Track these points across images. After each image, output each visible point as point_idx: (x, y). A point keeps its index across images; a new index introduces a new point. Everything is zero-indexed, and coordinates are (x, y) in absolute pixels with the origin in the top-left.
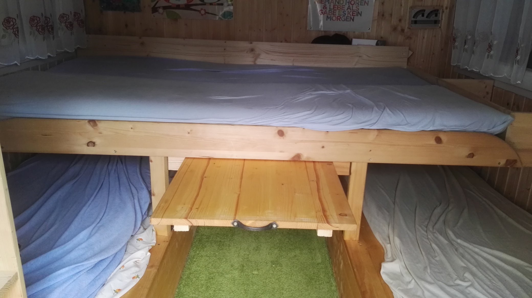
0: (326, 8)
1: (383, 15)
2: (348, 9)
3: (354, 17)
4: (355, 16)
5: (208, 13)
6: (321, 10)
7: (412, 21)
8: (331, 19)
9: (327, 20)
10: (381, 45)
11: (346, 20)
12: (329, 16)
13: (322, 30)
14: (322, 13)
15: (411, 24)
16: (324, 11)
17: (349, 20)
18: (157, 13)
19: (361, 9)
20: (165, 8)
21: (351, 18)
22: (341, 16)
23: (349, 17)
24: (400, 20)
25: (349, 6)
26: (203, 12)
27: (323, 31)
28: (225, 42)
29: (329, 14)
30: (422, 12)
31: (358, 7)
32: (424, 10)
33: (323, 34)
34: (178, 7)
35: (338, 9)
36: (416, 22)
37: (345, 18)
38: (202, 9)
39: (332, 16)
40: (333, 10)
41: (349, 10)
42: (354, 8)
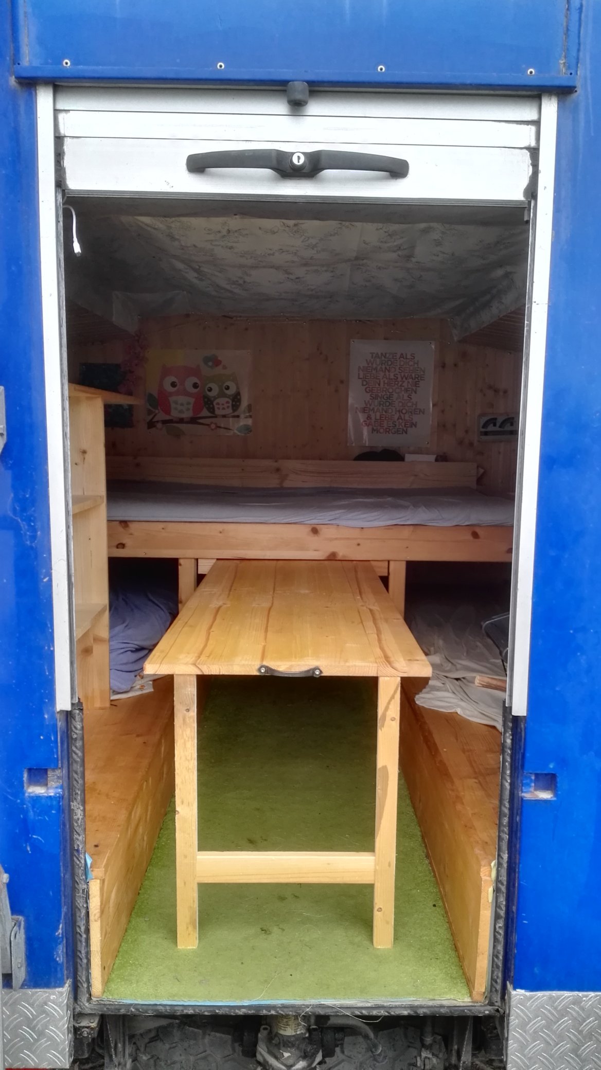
0: (371, 418)
1: (444, 426)
2: (398, 419)
3: (407, 429)
4: (408, 427)
5: (220, 427)
6: (365, 421)
7: (481, 432)
8: (378, 431)
9: (372, 433)
10: (442, 461)
11: (397, 432)
12: (375, 428)
13: (367, 445)
14: (366, 424)
15: (481, 435)
16: (368, 421)
17: (401, 432)
18: (154, 428)
19: (416, 418)
20: (165, 422)
21: (403, 430)
22: (391, 428)
23: (400, 429)
24: (467, 432)
25: (400, 416)
26: (213, 426)
27: (368, 447)
28: (243, 461)
29: (375, 426)
30: (493, 421)
31: (411, 417)
32: (496, 419)
33: (368, 450)
34: (181, 421)
35: (385, 419)
36: (486, 433)
37: (396, 430)
38: (212, 423)
39: (379, 428)
40: (379, 421)
41: (400, 421)
42: (407, 417)
